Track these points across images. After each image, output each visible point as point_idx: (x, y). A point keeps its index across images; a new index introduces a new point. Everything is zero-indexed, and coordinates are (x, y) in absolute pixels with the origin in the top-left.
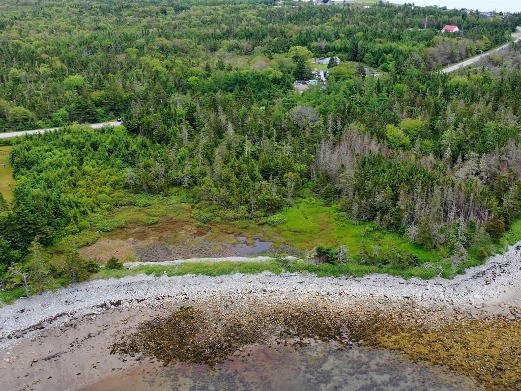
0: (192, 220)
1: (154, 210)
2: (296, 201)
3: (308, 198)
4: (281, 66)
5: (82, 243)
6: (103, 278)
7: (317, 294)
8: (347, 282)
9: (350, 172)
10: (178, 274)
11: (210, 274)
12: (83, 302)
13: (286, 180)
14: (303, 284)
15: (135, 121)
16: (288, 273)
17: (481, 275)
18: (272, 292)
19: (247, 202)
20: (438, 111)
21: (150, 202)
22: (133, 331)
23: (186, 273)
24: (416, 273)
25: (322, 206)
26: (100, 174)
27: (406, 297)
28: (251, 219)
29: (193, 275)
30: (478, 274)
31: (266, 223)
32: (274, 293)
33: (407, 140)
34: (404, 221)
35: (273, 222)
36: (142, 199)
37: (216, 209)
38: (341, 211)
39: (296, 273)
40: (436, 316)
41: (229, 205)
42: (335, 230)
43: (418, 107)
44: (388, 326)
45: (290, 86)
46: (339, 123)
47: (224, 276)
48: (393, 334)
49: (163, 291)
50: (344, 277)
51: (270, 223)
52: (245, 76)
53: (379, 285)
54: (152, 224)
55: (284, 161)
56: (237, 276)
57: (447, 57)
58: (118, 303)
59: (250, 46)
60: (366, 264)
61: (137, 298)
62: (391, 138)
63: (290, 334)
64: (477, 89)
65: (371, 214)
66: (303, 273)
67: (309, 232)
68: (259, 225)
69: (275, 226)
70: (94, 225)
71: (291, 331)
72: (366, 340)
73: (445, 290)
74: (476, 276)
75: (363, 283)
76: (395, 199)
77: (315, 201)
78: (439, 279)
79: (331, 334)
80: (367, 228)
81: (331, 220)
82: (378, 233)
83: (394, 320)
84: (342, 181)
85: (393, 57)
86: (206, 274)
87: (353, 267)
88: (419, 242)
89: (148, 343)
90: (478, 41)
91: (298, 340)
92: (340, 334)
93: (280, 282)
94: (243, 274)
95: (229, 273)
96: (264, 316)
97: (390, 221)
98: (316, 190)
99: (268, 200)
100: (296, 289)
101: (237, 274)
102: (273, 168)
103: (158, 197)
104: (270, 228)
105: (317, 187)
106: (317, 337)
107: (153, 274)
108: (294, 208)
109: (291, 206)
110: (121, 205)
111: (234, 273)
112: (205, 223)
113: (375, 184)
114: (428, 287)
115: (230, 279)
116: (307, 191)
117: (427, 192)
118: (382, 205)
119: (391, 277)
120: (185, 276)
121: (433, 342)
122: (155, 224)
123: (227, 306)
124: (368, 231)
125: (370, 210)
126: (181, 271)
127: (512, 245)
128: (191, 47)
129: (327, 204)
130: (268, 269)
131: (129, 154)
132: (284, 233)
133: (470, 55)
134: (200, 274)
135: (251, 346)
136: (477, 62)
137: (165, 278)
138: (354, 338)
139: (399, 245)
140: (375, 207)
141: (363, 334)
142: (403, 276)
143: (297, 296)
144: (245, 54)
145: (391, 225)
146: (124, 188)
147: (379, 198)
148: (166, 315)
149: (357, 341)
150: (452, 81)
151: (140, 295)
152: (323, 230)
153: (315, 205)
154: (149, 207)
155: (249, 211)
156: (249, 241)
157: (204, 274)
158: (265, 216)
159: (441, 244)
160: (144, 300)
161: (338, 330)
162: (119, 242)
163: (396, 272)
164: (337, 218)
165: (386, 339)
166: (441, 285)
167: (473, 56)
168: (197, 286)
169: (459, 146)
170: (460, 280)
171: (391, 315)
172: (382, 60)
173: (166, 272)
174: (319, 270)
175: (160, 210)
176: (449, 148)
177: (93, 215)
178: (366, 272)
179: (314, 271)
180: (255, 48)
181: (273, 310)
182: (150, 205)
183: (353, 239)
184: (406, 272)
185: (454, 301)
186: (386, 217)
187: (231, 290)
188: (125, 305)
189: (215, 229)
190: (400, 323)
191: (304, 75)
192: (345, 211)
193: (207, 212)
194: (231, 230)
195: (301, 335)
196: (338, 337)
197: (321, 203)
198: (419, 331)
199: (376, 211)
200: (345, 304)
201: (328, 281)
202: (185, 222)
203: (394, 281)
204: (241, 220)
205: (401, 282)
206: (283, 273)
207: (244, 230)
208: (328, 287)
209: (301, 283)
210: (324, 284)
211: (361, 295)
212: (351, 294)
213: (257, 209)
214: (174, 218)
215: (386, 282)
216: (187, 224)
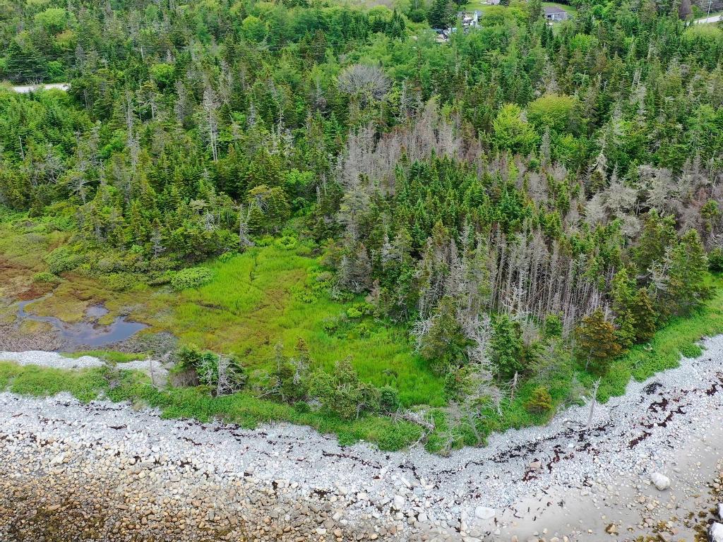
0: (41, 266)
2: (260, 242)
3: (285, 238)
7: (133, 461)
8: (213, 437)
14: (123, 431)
16: (108, 403)
17: (524, 452)
18: (47, 443)
19: (149, 239)
24: (371, 433)
25: (303, 255)
27: (319, 492)
28: (145, 272)
30: (519, 449)
31: (168, 283)
32: (48, 446)
35: (180, 282)
38: (326, 269)
39: (123, 403)
41: (115, 242)
50: (213, 424)
51: (174, 283)
52: (328, 17)
53: (277, 454)
60: (278, 398)
66: (137, 405)
67: (232, 308)
68: (152, 285)
69: (179, 291)
73: (415, 483)
74: (503, 457)
77: (294, 245)
78: (417, 454)
80: (350, 311)
82: (364, 324)
87: (245, 404)
93: (76, 423)
97: (397, 300)
99: (188, 236)
100: (100, 442)
101: (3, 394)
102: (242, 175)
103: (22, 217)
104: (168, 294)
109: (241, 251)
112: (56, 274)
114: (383, 471)
116: (295, 222)
119: (315, 436)
124: (349, 318)
132: (183, 308)
139: (392, 355)
142: (339, 437)
143: (90, 460)
145: (398, 309)
147: (389, 251)
152: (265, 306)
153: (291, 252)
156: (105, 320)
158: (175, 268)
163: (330, 424)
164: (310, 282)
170: (464, 461)
179: (159, 403)
181: (13, 490)
185: (422, 517)
189: (65, 288)
192: (332, 271)
194: (90, 293)
197: (307, 249)
201: (175, 431)
202: (26, 268)
203: (313, 447)
204: (124, 273)
205: (328, 452)
206: (95, 402)
207: (116, 294)
208: (167, 445)
209: (120, 428)
210: (162, 438)
211: (222, 475)
212: (203, 470)
213: (164, 254)
214: (13, 259)
215: (296, 448)
216: (24, 274)
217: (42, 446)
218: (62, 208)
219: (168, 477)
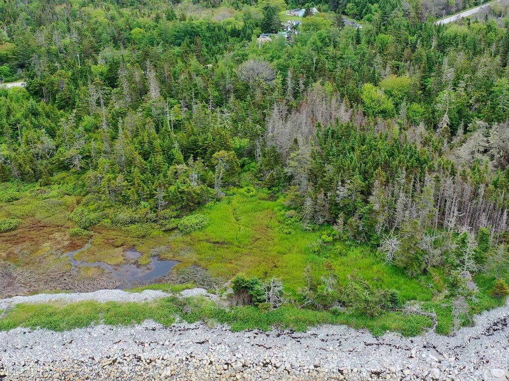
0: (70, 224)
1: (19, 207)
2: (228, 192)
3: (246, 188)
4: (248, 17)
7: (226, 367)
8: (279, 341)
9: (305, 151)
11: (54, 327)
13: (215, 162)
14: (206, 344)
15: (38, 80)
16: (185, 324)
17: (500, 326)
18: (151, 361)
19: (151, 196)
20: (431, 66)
21: (18, 195)
23: (15, 326)
24: (393, 326)
25: (264, 199)
27: (375, 373)
28: (155, 221)
29: (26, 330)
30: (495, 324)
31: (177, 228)
32: (153, 363)
33: (389, 105)
34: (379, 228)
35: (186, 227)
36: (10, 190)
37: (106, 207)
38: (289, 208)
39: (197, 323)
41: (125, 201)
42: (276, 240)
43: (406, 61)
46: (301, 82)
47: (78, 330)
50: (274, 332)
51: (181, 228)
52: (198, 27)
53: (331, 348)
55: (216, 133)
56: (100, 329)
57: (441, 7)
60: (313, 307)
62: (367, 101)
64: (481, 40)
65: (332, 213)
66: (209, 323)
67: (236, 243)
68: (165, 231)
69: (188, 233)
73: (441, 358)
74: (491, 331)
75: (305, 343)
76: (366, 193)
77: (254, 192)
78: (431, 336)
80: (323, 237)
81: (274, 223)
82: (339, 246)
84: (293, 163)
85: (380, 7)
86: (49, 328)
87: (293, 313)
88: (401, 265)
93: (167, 343)
94: (110, 327)
95: (87, 325)
97: (358, 227)
98: (259, 175)
99: (182, 192)
100: (193, 355)
101: (99, 327)
102: (201, 144)
103: (34, 187)
104: (180, 237)
105: (260, 171)
108: (223, 205)
109: (219, 200)
111: (97, 324)
112: (85, 228)
113: (339, 169)
114: (413, 352)
115: (87, 336)
116: (246, 176)
117: (415, 182)
118: (347, 202)
119: (353, 332)
120: (12, 331)
122: (12, 230)
124: (325, 242)
125: (330, 209)
129: (272, 196)
130: (152, 316)
132: (198, 246)
133: (468, 6)
134: (38, 327)
136: (476, 14)
139: (370, 267)
140: (337, 205)
142: (371, 331)
143: (192, 370)
144: (213, 7)
145: (359, 233)
147: (343, 192)
150: (448, 31)
152: (258, 239)
153: (253, 199)
154: (15, 202)
155: (155, 209)
156: (142, 261)
157: (44, 327)
158: (177, 217)
159: (434, 266)
163: (361, 322)
164: (281, 219)
166: (434, 347)
167: (470, 6)
168: (27, 350)
169: (459, 112)
170: (467, 338)
172: (367, 10)
174: (235, 318)
175: (28, 207)
176: (446, 115)
178: (312, 323)
179: (226, 320)
182: (17, 199)
183: (299, 256)
184: (376, 323)
186: (353, 220)
187: (82, 359)
189: (98, 239)
191: (272, 27)
192: (295, 209)
193: (95, 210)
194: (120, 241)
197: (264, 195)
199: (339, 209)
201: (248, 340)
202: (58, 226)
203: (356, 340)
204: (140, 224)
205: (368, 342)
206: (175, 324)
207: (141, 240)
208: (246, 352)
209: (203, 342)
210: (239, 347)
211: (299, 369)
212: (283, 367)
213: (166, 207)
214: (44, 220)
215: (343, 342)
216: (59, 231)
217: (148, 364)
218: (64, 178)
219: (258, 376)
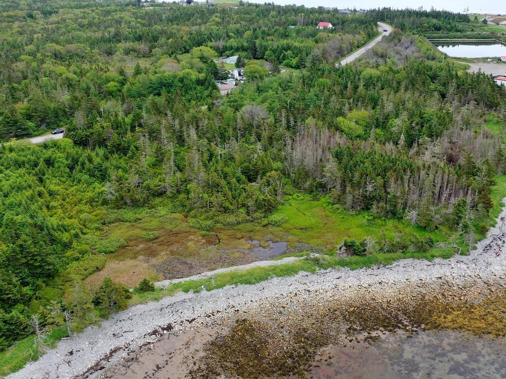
1: (148, 224)
3: (295, 195)
5: (91, 270)
6: (141, 303)
9: (333, 166)
10: (218, 287)
11: (249, 283)
12: (132, 333)
16: (323, 271)
17: (489, 248)
19: (243, 205)
21: (138, 216)
22: (202, 354)
23: (224, 285)
24: (436, 254)
25: (310, 201)
26: (68, 192)
27: (439, 278)
28: (252, 221)
30: (486, 247)
31: (269, 223)
32: (318, 292)
33: (360, 131)
35: (276, 222)
36: (129, 214)
38: (333, 203)
39: (330, 269)
40: (473, 291)
44: (438, 308)
45: (215, 86)
46: (292, 119)
48: (447, 315)
49: (209, 307)
50: (375, 267)
51: (273, 223)
54: (154, 239)
55: (262, 160)
56: (276, 280)
58: (169, 328)
59: (147, 48)
60: (389, 251)
61: (186, 319)
63: (355, 330)
65: (365, 203)
66: (337, 268)
67: (315, 227)
68: (263, 226)
69: (279, 226)
70: (93, 247)
71: (355, 327)
72: (427, 324)
75: (396, 269)
77: (302, 197)
78: (458, 257)
79: (393, 323)
80: (366, 217)
81: (328, 213)
83: (441, 301)
85: (293, 53)
86: (245, 283)
87: (381, 256)
88: (422, 225)
89: (224, 364)
90: (357, 36)
91: (366, 334)
92: (400, 322)
95: (267, 279)
96: (322, 317)
103: (145, 210)
104: (275, 229)
105: (298, 183)
106: (381, 328)
107: (191, 291)
108: (287, 206)
109: (283, 204)
110: (110, 223)
111: (272, 278)
112: (209, 231)
114: (453, 265)
116: (289, 188)
118: (374, 194)
119: (417, 261)
120: (224, 288)
121: (485, 315)
122: (157, 238)
123: (281, 313)
125: (364, 200)
126: (219, 283)
127: (497, 217)
128: (86, 51)
129: (315, 199)
130: (303, 269)
131: (94, 168)
132: (292, 232)
134: (239, 284)
135: (327, 349)
137: (204, 293)
138: (415, 323)
141: (421, 319)
142: (427, 259)
145: (387, 212)
146: (103, 204)
147: (370, 188)
148: (226, 332)
149: (419, 326)
151: (188, 315)
152: (326, 224)
154: (140, 221)
155: (248, 213)
156: (263, 243)
157: (243, 283)
158: (265, 217)
160: (195, 319)
161: (398, 319)
162: (130, 262)
163: (419, 255)
164: (332, 210)
165: (444, 320)
167: (356, 49)
170: (476, 255)
171: (435, 297)
172: (284, 56)
173: (204, 287)
174: (351, 263)
175: (154, 223)
176: (402, 136)
177: (86, 236)
178: (394, 260)
179: (346, 265)
180: (153, 50)
181: (327, 309)
182: (140, 220)
183: (359, 229)
184: (428, 254)
185: (481, 275)
186: (383, 204)
188: (177, 328)
189: (222, 236)
190: (447, 303)
192: (338, 203)
194: (239, 236)
195: (366, 329)
196: (400, 325)
197: (310, 198)
198: (467, 307)
200: (389, 293)
205: (428, 264)
206: (318, 271)
209: (339, 278)
213: (255, 211)
214: (174, 230)
215: (415, 266)
216: (190, 235)
